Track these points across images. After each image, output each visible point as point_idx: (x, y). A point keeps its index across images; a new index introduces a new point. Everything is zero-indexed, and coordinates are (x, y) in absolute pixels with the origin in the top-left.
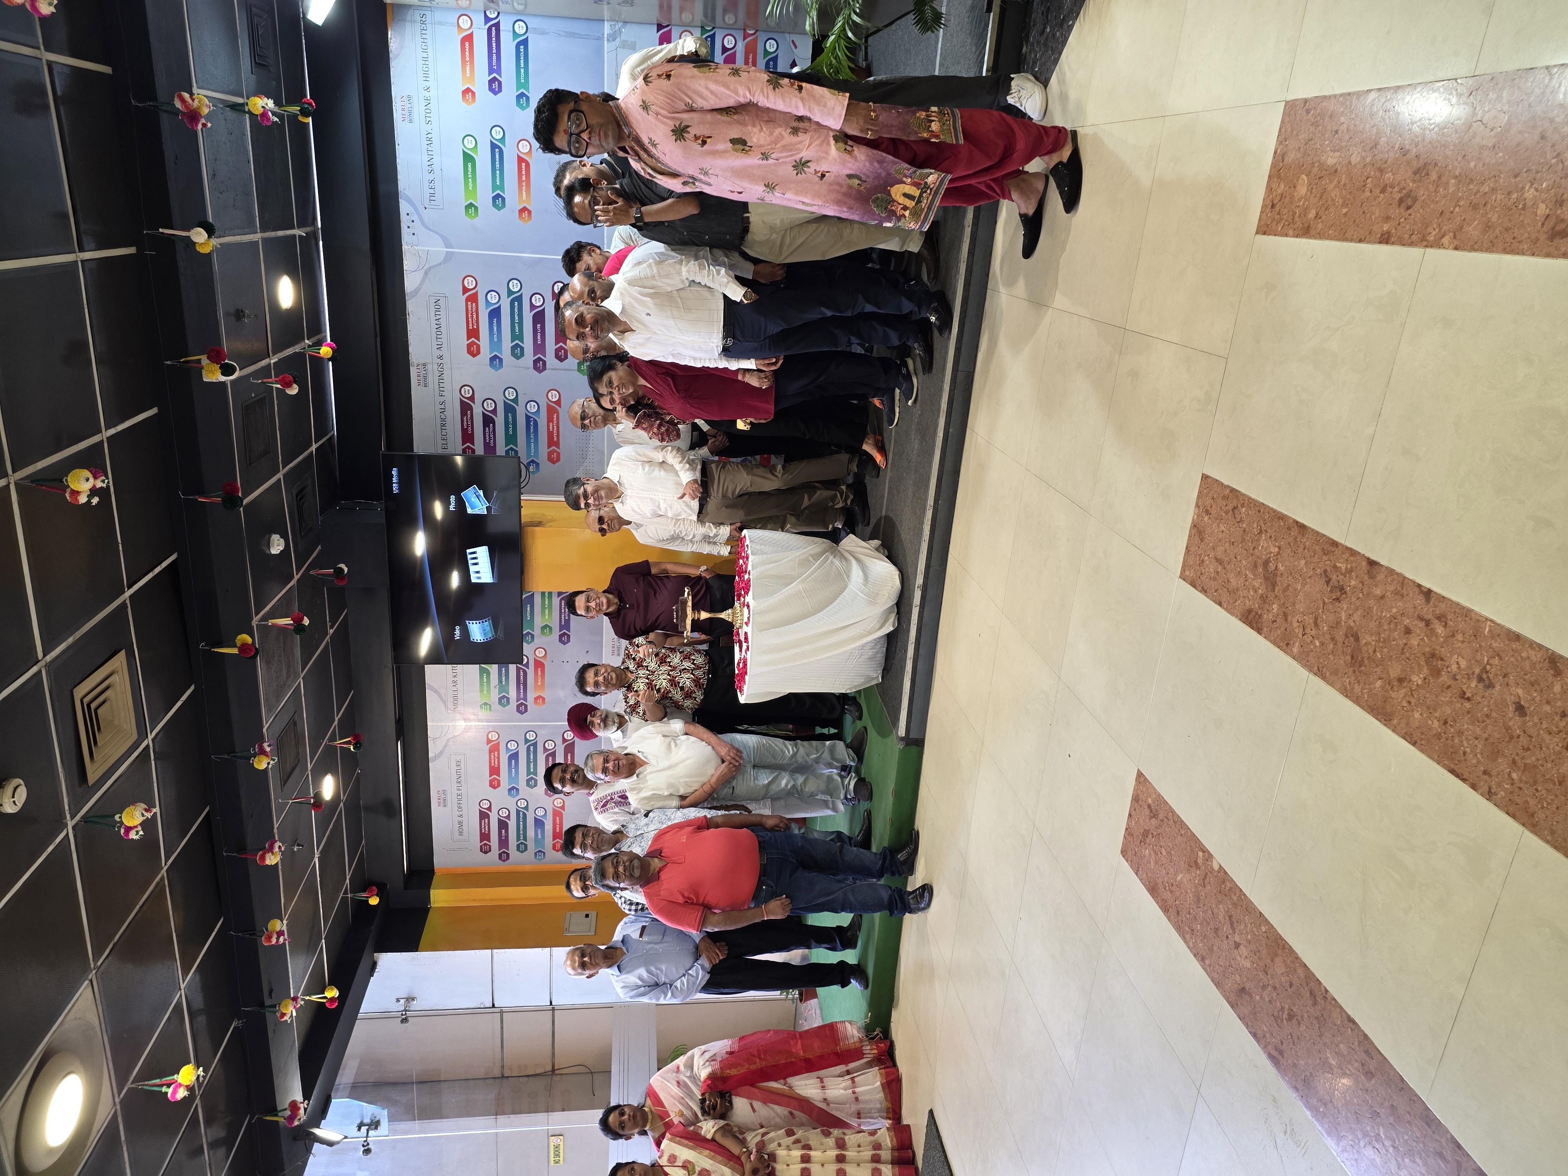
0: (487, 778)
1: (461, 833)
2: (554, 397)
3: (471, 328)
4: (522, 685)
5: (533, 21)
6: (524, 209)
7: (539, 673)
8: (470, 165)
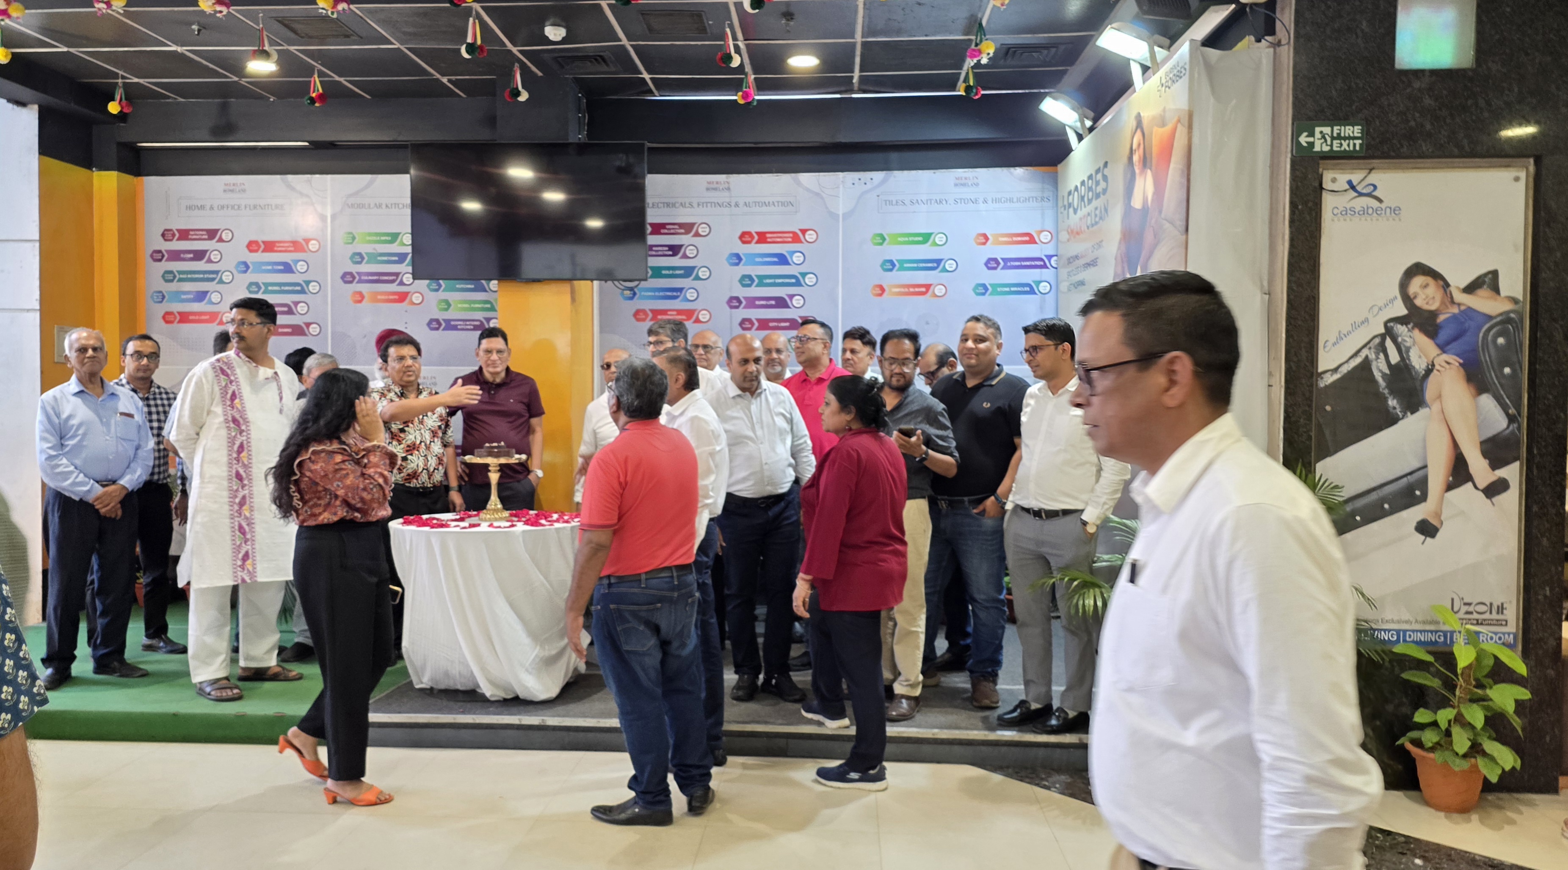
0: (261, 238)
1: (189, 208)
2: (704, 316)
3: (768, 235)
4: (378, 278)
5: (1052, 299)
6: (883, 290)
7: (392, 297)
8: (920, 239)
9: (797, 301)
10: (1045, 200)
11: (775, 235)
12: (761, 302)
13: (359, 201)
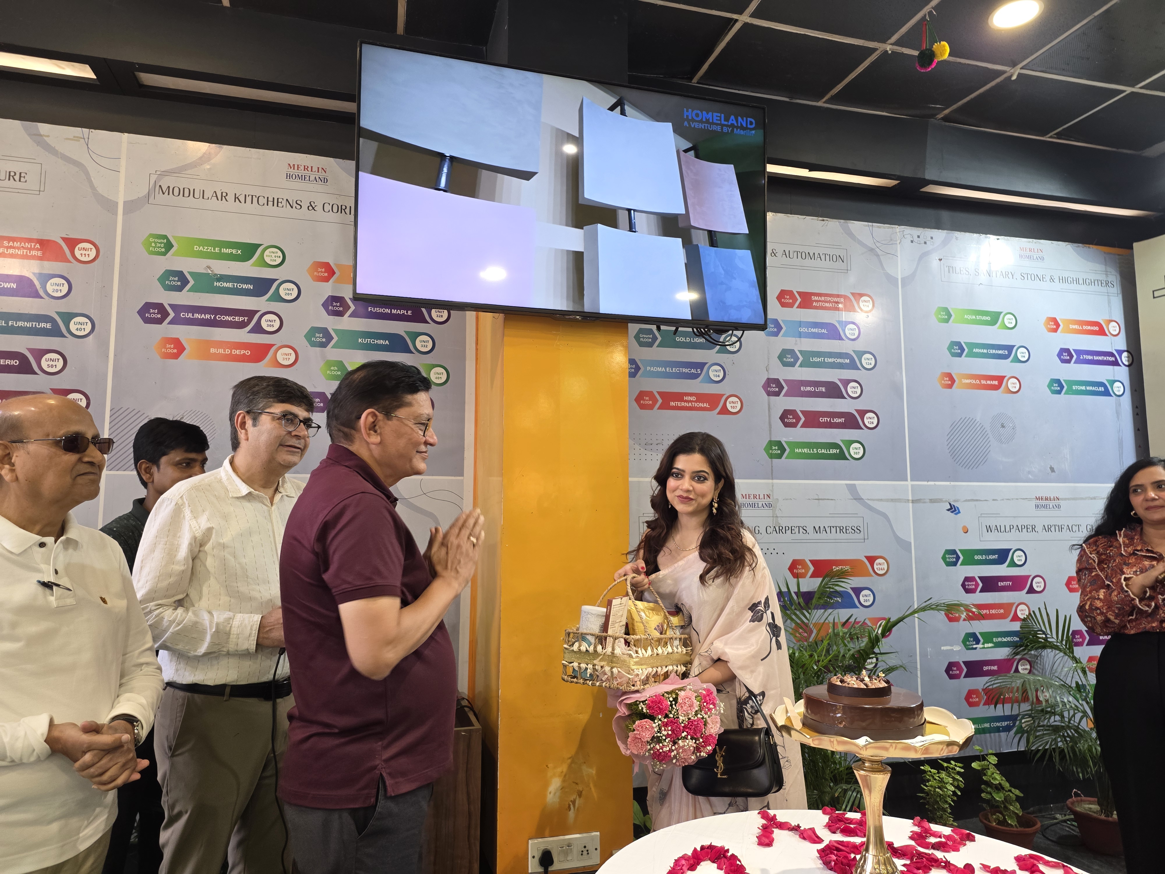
2: (733, 405)
3: (812, 298)
4: (212, 317)
5: (1127, 403)
6: (953, 381)
7: (238, 352)
8: (988, 318)
9: (853, 389)
10: (1110, 284)
11: (823, 298)
12: (808, 389)
13: (182, 183)
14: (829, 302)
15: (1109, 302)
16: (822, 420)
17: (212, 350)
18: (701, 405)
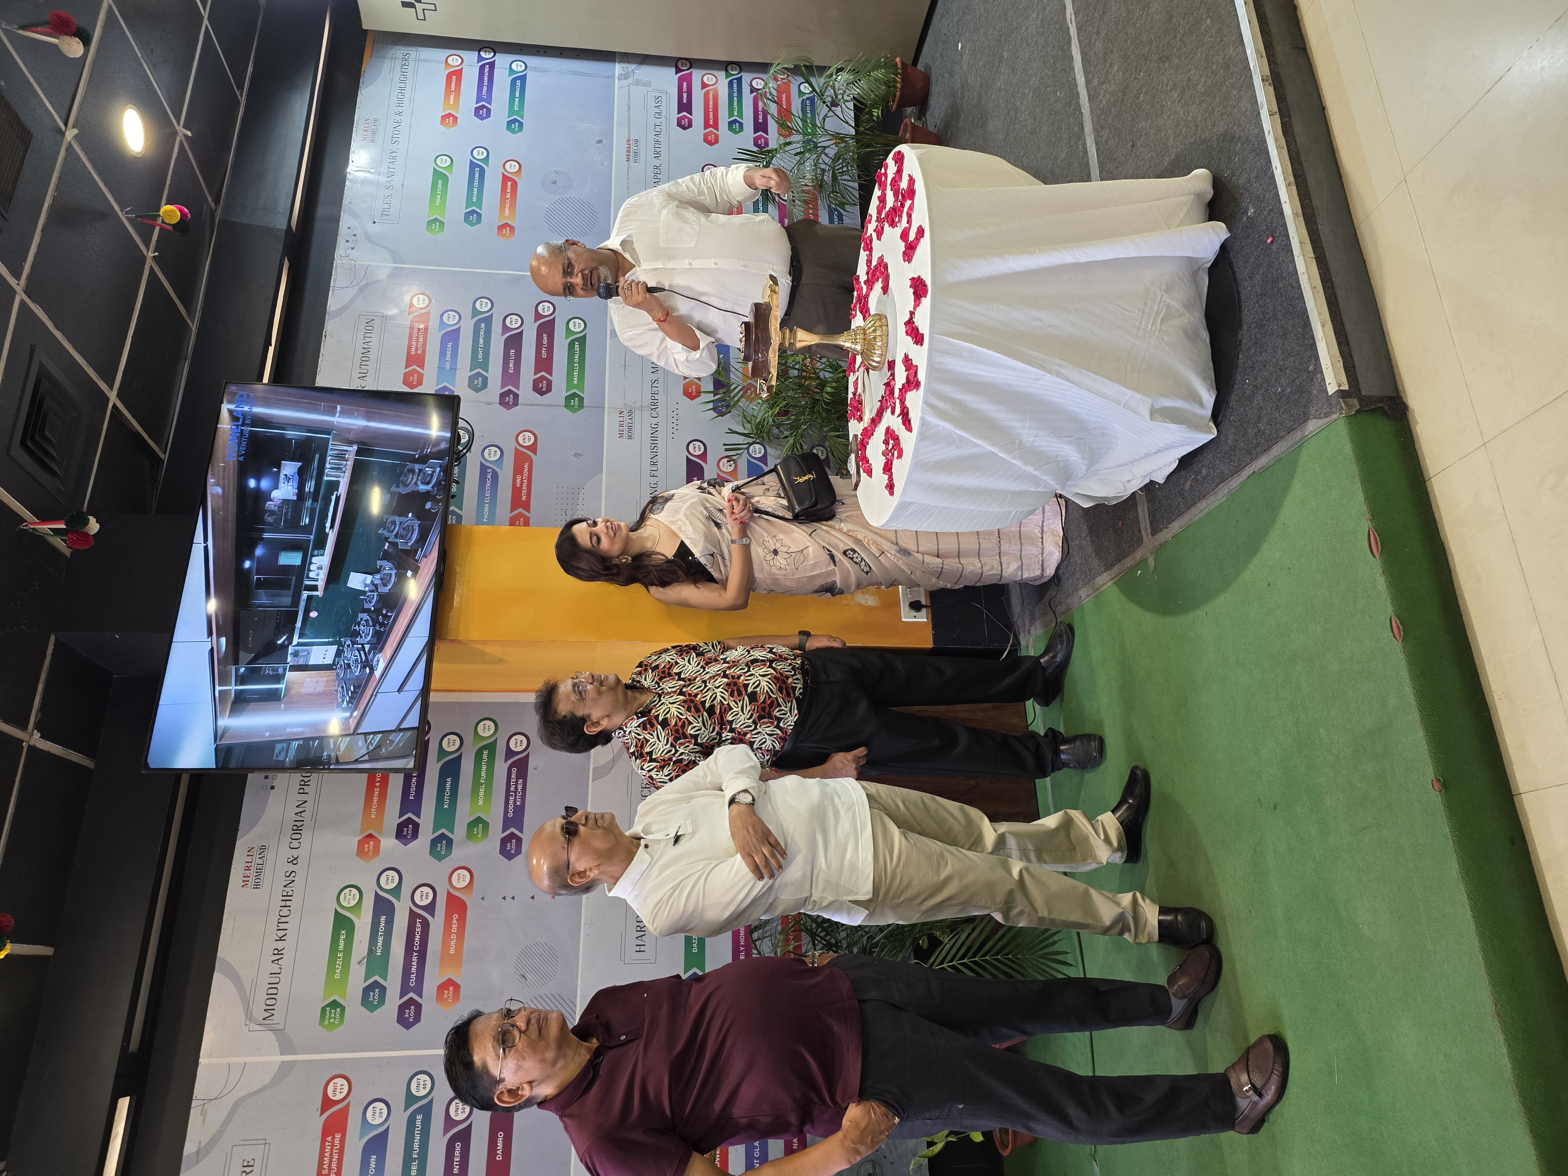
2: (527, 440)
3: (413, 355)
4: (416, 954)
5: (534, 61)
6: (506, 225)
7: (454, 926)
8: (440, 182)
9: (513, 323)
10: (406, 57)
11: (414, 343)
12: (511, 365)
13: (260, 998)
14: (418, 337)
15: (426, 61)
16: (544, 354)
17: (452, 951)
18: (526, 470)
